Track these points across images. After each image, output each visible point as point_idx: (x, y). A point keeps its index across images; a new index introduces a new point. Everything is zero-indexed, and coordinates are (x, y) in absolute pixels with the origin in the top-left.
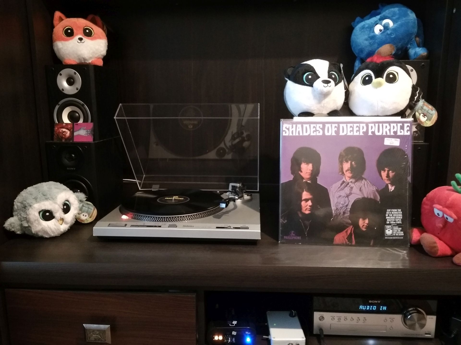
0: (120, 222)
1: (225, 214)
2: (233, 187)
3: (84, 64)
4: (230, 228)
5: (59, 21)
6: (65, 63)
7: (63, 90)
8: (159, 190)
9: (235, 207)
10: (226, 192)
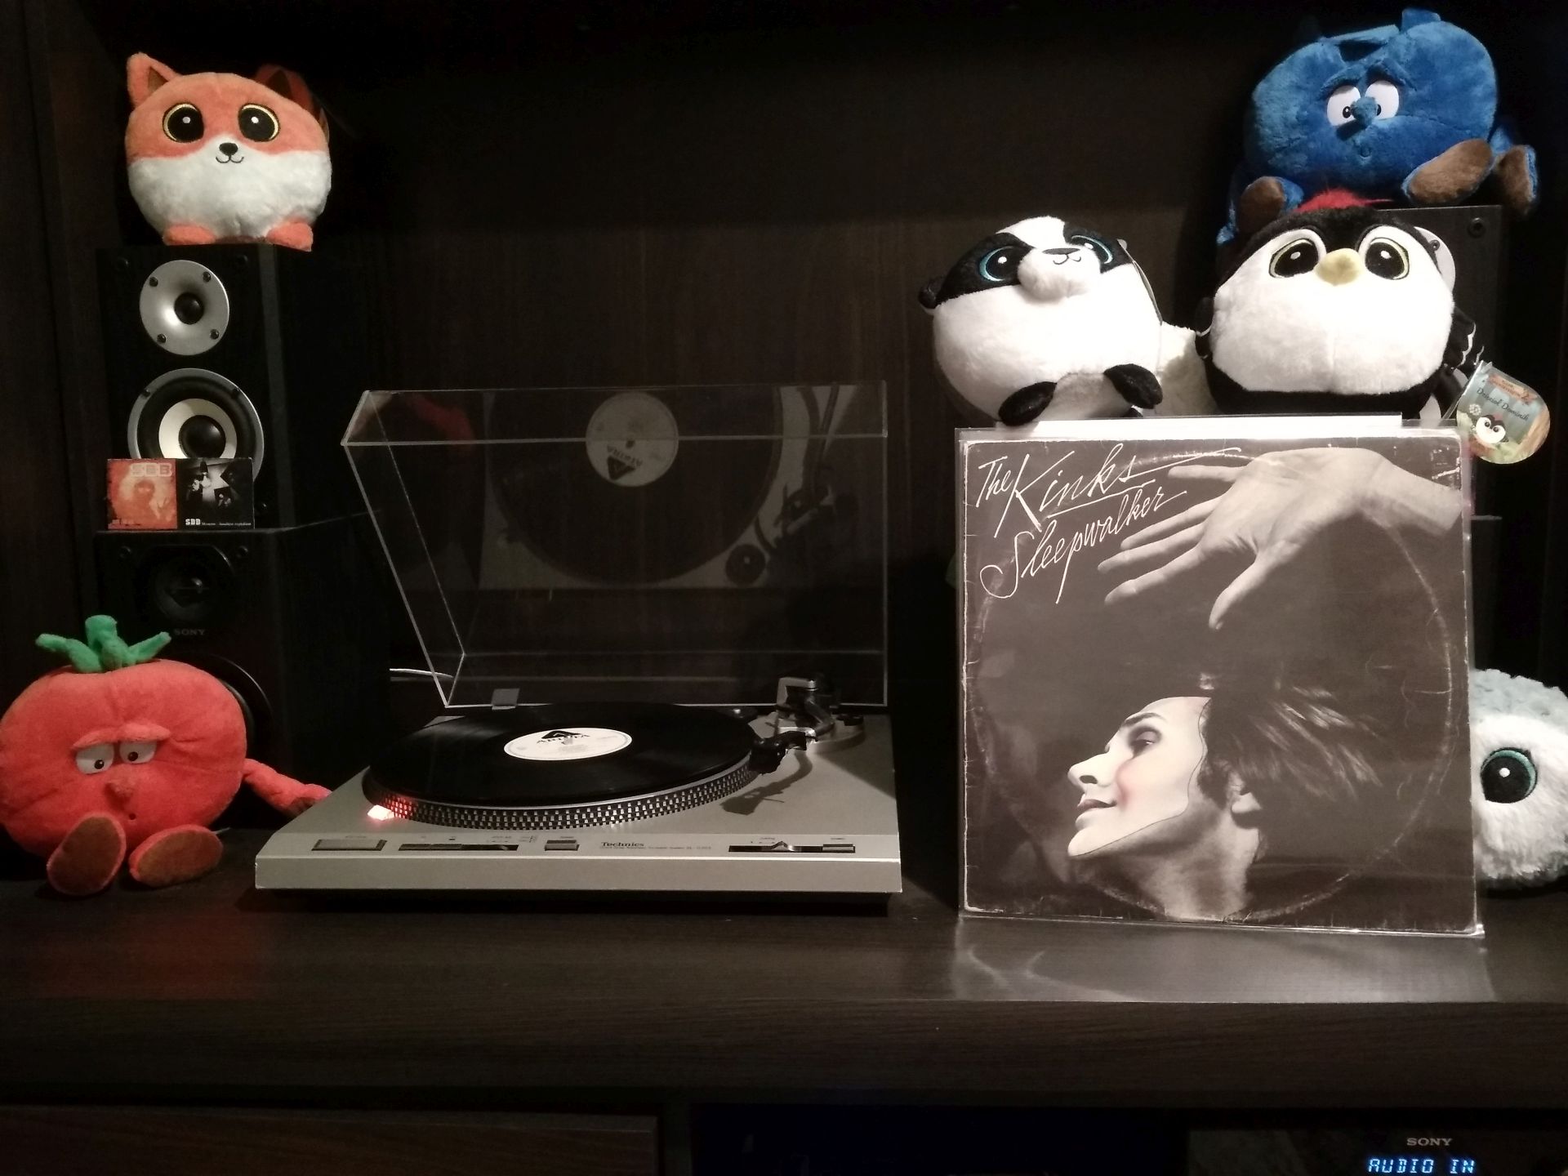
0: (363, 835)
1: (766, 796)
2: (791, 690)
3: (240, 240)
4: (785, 848)
5: (149, 87)
6: (171, 240)
7: (162, 339)
8: (518, 708)
9: (805, 768)
10: (765, 712)
